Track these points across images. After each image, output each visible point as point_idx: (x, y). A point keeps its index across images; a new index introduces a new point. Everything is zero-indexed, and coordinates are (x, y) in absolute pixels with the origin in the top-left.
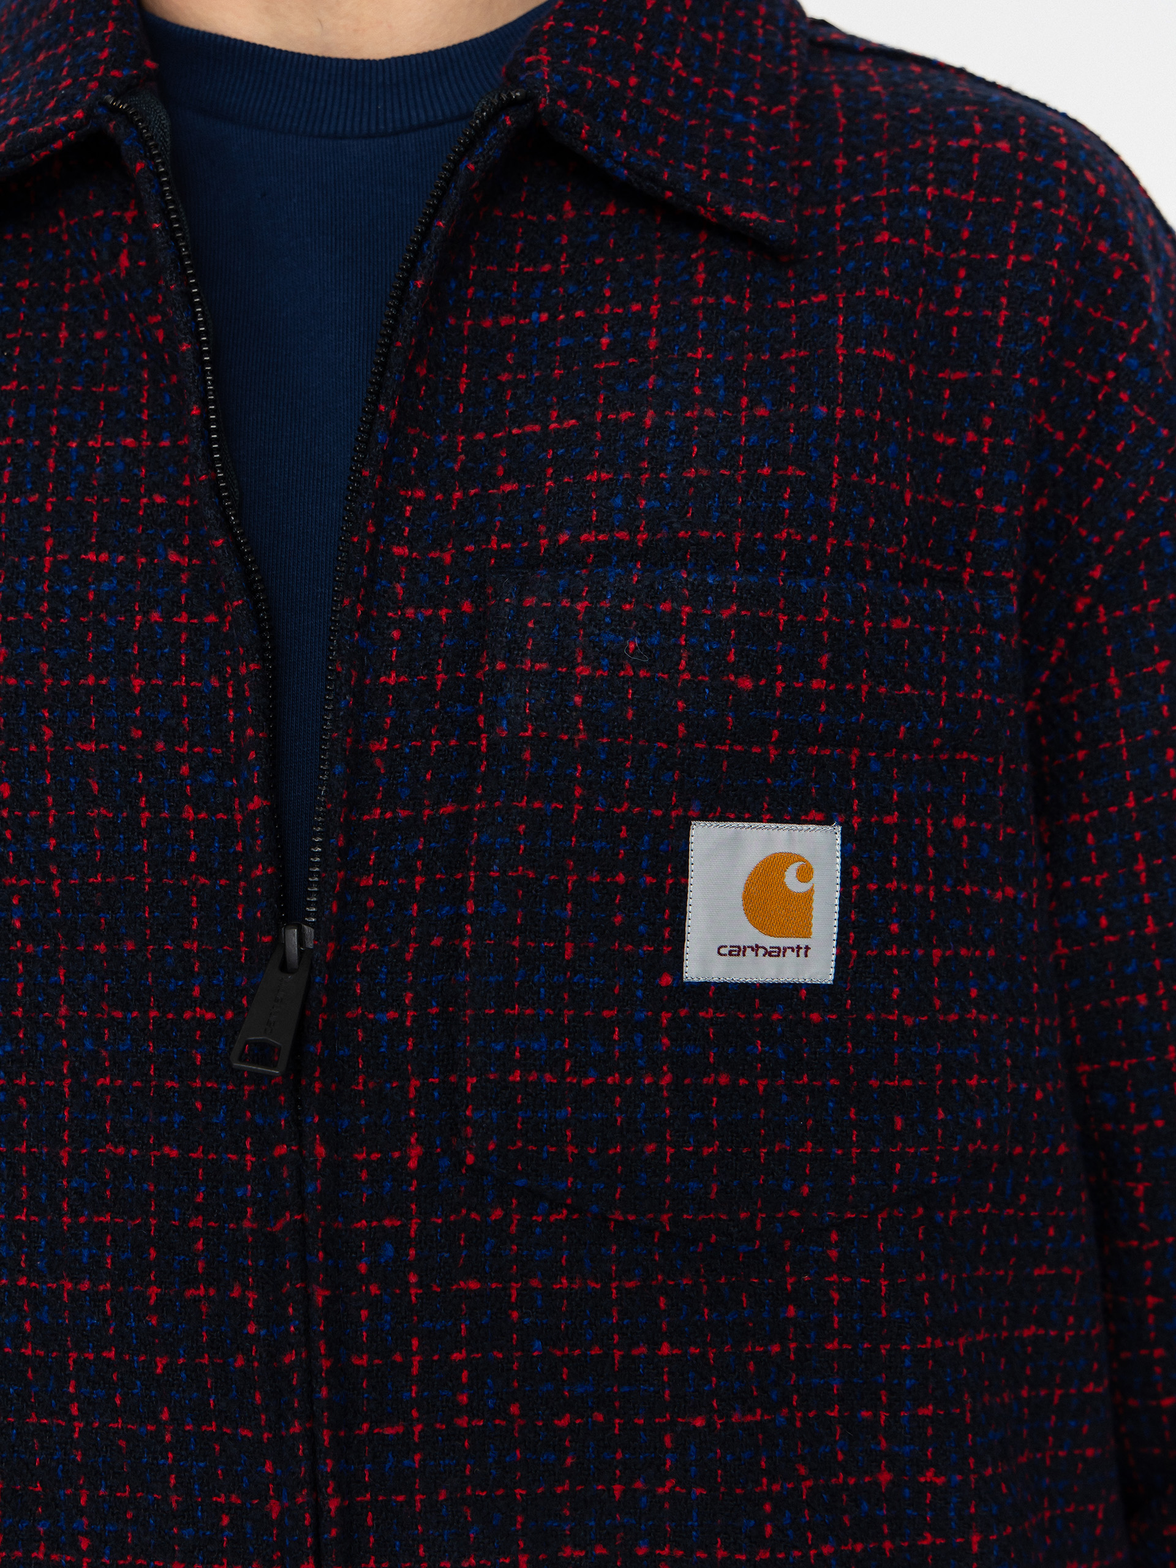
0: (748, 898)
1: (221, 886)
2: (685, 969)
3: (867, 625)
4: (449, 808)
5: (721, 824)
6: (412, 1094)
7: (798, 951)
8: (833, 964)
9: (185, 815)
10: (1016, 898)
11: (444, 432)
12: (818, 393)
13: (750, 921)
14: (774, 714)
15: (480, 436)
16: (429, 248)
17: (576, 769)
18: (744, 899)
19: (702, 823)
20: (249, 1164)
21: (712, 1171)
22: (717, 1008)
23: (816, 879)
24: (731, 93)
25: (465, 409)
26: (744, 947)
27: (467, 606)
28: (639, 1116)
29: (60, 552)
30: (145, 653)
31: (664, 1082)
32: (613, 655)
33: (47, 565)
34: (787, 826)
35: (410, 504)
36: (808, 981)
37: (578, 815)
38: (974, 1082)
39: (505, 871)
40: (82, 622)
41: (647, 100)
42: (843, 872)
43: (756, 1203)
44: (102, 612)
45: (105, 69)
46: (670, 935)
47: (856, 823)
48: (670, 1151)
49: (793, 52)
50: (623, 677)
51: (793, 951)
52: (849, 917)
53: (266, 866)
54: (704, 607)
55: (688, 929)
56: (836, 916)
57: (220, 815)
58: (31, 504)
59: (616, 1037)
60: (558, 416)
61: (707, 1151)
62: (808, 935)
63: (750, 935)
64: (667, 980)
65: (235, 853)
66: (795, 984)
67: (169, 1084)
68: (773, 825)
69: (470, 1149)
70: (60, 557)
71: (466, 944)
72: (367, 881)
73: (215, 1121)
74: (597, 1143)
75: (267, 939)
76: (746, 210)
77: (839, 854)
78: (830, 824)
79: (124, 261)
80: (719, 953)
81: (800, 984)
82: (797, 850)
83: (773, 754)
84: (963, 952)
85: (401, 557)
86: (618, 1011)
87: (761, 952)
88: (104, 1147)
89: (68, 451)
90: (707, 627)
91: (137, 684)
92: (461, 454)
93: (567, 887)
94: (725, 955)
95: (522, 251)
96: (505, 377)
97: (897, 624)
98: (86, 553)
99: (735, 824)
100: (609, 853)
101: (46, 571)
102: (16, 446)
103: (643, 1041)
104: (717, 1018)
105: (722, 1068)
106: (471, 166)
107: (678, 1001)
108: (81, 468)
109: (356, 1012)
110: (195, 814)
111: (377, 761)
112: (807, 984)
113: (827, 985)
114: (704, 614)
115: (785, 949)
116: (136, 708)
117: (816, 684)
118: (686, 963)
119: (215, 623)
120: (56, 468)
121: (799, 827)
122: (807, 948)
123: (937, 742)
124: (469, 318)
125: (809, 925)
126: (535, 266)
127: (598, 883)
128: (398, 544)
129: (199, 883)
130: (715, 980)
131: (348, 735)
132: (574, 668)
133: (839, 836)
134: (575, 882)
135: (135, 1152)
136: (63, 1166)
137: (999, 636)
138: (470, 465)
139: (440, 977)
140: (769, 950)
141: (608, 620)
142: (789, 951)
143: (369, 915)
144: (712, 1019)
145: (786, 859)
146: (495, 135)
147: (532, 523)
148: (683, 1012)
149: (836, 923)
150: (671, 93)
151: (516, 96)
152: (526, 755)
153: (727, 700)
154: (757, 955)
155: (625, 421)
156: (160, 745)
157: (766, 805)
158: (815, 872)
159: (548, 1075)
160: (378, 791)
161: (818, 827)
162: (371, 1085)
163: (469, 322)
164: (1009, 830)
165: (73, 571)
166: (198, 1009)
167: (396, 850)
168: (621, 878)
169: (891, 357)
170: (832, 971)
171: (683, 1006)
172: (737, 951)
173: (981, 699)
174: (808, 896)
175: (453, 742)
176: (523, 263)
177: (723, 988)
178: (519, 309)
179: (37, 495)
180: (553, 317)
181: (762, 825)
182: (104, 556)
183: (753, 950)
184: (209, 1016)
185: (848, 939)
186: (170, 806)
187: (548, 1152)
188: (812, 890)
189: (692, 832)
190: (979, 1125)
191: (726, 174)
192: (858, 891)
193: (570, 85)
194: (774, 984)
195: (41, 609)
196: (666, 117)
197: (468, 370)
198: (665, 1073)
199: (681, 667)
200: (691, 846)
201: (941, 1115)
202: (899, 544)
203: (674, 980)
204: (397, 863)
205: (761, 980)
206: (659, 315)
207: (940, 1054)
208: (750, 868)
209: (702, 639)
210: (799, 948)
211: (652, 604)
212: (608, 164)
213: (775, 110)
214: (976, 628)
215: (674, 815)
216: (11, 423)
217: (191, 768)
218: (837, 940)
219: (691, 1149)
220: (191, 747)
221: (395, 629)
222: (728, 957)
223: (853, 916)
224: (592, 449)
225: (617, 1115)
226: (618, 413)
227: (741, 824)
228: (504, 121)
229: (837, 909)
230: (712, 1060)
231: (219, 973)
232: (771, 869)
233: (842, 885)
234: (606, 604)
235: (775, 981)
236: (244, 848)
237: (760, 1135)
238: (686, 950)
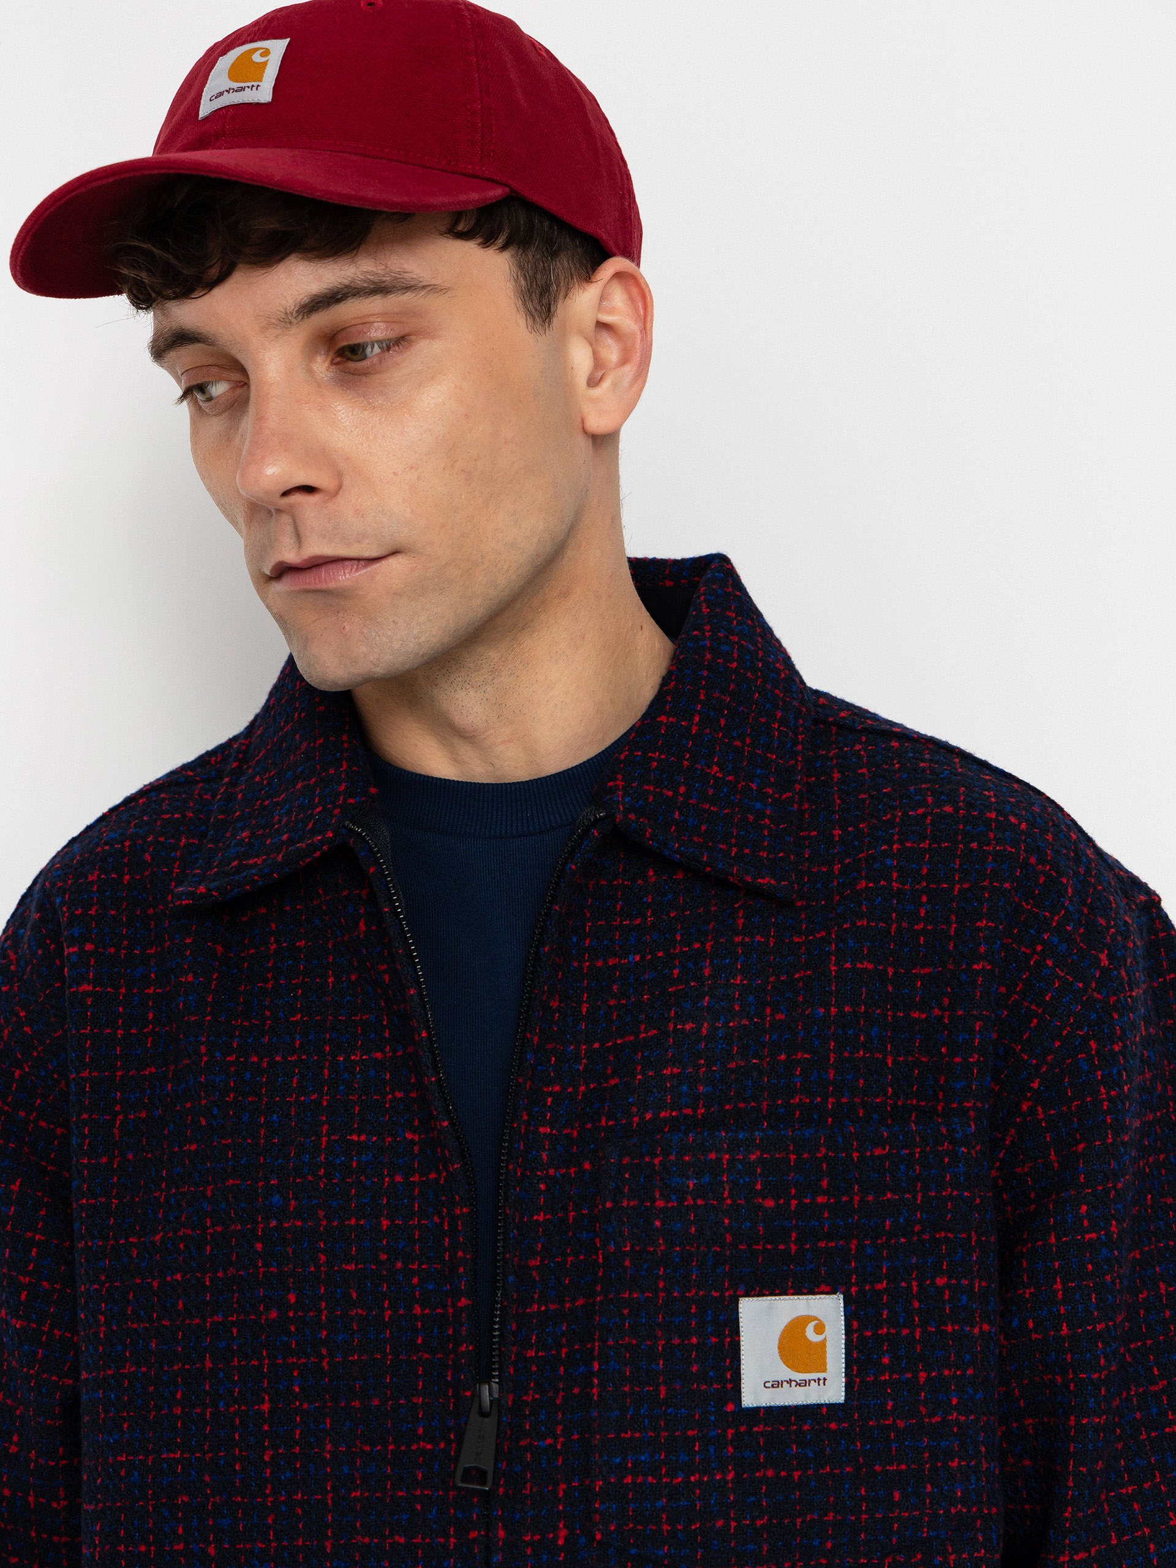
0: (781, 1347)
1: (438, 1359)
2: (743, 1399)
3: (855, 1155)
4: (581, 1301)
5: (760, 1298)
6: (561, 1494)
7: (819, 1382)
8: (843, 1389)
9: (414, 1312)
10: (990, 1332)
11: (572, 1044)
12: (818, 999)
13: (784, 1363)
14: (791, 1223)
15: (596, 1045)
16: (551, 923)
17: (660, 1270)
18: (779, 1348)
19: (747, 1299)
20: (452, 1544)
21: (763, 1536)
22: (766, 1424)
23: (829, 1331)
24: (754, 786)
25: (586, 1026)
26: (782, 1381)
27: (587, 1165)
28: (712, 1502)
29: (333, 1134)
30: (391, 1203)
31: (730, 1477)
32: (679, 1191)
33: (324, 1143)
34: (805, 1297)
35: (550, 1096)
36: (827, 1402)
37: (663, 1300)
38: (956, 1464)
39: (617, 1341)
40: (348, 1182)
41: (694, 801)
42: (846, 1325)
43: (795, 1556)
44: (361, 1175)
45: (344, 798)
46: (732, 1376)
47: (854, 1290)
48: (733, 1524)
49: (800, 748)
50: (687, 1206)
51: (815, 1381)
52: (853, 1356)
53: (468, 1344)
54: (738, 1154)
55: (742, 1372)
56: (844, 1356)
57: (439, 1311)
58: (312, 1101)
59: (697, 1449)
60: (645, 1028)
61: (759, 1523)
62: (824, 1370)
63: (786, 1373)
64: (730, 1407)
65: (448, 1336)
66: (818, 1404)
67: (400, 1494)
68: (796, 1297)
69: (598, 1530)
70: (332, 1137)
71: (595, 1391)
72: (531, 1353)
73: (429, 1517)
74: (684, 1521)
75: (468, 1394)
76: (761, 878)
77: (842, 1314)
78: (835, 1293)
79: (362, 926)
80: (765, 1386)
81: (822, 1405)
82: (813, 1313)
83: (794, 1249)
84: (946, 1372)
85: (545, 1134)
86: (698, 1431)
87: (794, 1384)
88: (355, 1539)
89: (337, 1063)
90: (740, 1167)
91: (385, 1223)
92: (584, 1058)
93: (658, 1349)
94: (769, 1387)
95: (622, 909)
96: (612, 1002)
97: (878, 1152)
98: (350, 1135)
99: (769, 1298)
100: (685, 1324)
101: (323, 1147)
102: (302, 1060)
103: (715, 1450)
104: (766, 1431)
105: (769, 1466)
106: (573, 867)
107: (739, 1421)
108: (346, 1076)
109: (524, 1442)
110: (421, 1310)
111: (534, 1273)
112: (826, 1404)
113: (840, 1404)
114: (739, 1159)
115: (810, 1381)
116: (383, 1240)
117: (820, 1199)
118: (743, 1394)
119: (435, 1178)
120: (329, 1075)
121: (814, 1297)
122: (825, 1379)
123: (918, 1228)
124: (587, 961)
125: (825, 1364)
126: (630, 920)
127: (679, 1345)
128: (543, 1126)
129: (424, 1358)
130: (764, 1405)
131: (516, 1256)
132: (654, 1202)
133: (842, 1301)
134: (663, 1345)
135: (376, 1541)
136: (327, 1553)
137: (962, 1149)
138: (590, 1066)
139: (580, 1414)
140: (799, 1382)
141: (674, 1169)
142: (812, 1382)
143: (534, 1376)
144: (762, 1432)
145: (808, 1319)
146: (588, 844)
147: (628, 1106)
148: (743, 1429)
149: (843, 1361)
150: (711, 791)
151: (600, 816)
152: (627, 1263)
153: (758, 1216)
154: (791, 1386)
155: (689, 1030)
156: (399, 1265)
157: (790, 1284)
158: (827, 1327)
159: (650, 1478)
160: (535, 1292)
161: (827, 1296)
162: (534, 1490)
163: (587, 964)
164: (984, 1284)
165: (342, 1147)
166: (421, 1443)
167: (549, 1332)
168: (695, 1340)
169: (871, 967)
170: (843, 1394)
171: (743, 1425)
172: (777, 1384)
173: (951, 1194)
174: (823, 1344)
175: (582, 1257)
176: (623, 918)
177: (769, 1410)
178: (620, 952)
179: (316, 1095)
180: (643, 957)
181: (787, 1297)
182: (363, 1138)
183: (788, 1382)
184: (429, 1447)
185: (852, 1371)
186: (405, 1306)
187: (650, 1530)
188: (825, 1339)
189: (740, 1306)
190: (959, 1494)
191: (748, 850)
192: (857, 1338)
193: (637, 802)
194: (804, 1405)
195: (320, 1173)
196: (708, 810)
197: (587, 998)
198: (730, 1471)
199: (725, 1196)
200: (740, 1315)
201: (929, 1488)
202: (885, 1095)
203: (736, 1407)
204: (550, 1340)
205: (795, 1403)
206: (711, 950)
207: (927, 1446)
208: (782, 1327)
209: (738, 1176)
210: (819, 1379)
211: (703, 1155)
212: (666, 853)
213: (784, 796)
214: (944, 1146)
215: (727, 1294)
216: (297, 1045)
217: (419, 1279)
218: (845, 1373)
219: (748, 1522)
220: (419, 1265)
221: (542, 1183)
222: (771, 1389)
223: (855, 1356)
224: (667, 1050)
225: (697, 1502)
226: (684, 1025)
227: (773, 1298)
228: (594, 832)
229: (844, 1351)
230: (762, 1461)
231: (435, 1418)
232: (796, 1327)
233: (846, 1334)
234: (673, 1157)
235: (805, 1403)
236: (454, 1332)
237: (796, 1510)
238: (742, 1386)
